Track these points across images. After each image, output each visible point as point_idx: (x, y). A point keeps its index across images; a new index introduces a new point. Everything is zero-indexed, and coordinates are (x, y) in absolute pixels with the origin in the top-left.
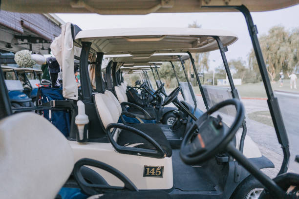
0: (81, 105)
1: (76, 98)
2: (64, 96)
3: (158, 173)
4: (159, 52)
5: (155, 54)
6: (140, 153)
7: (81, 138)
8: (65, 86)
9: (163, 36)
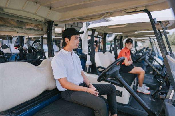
0: (88, 57)
1: (87, 54)
2: (83, 52)
3: (119, 94)
4: (138, 31)
5: (136, 32)
6: (111, 82)
7: (88, 71)
8: (83, 48)
9: (126, 24)
